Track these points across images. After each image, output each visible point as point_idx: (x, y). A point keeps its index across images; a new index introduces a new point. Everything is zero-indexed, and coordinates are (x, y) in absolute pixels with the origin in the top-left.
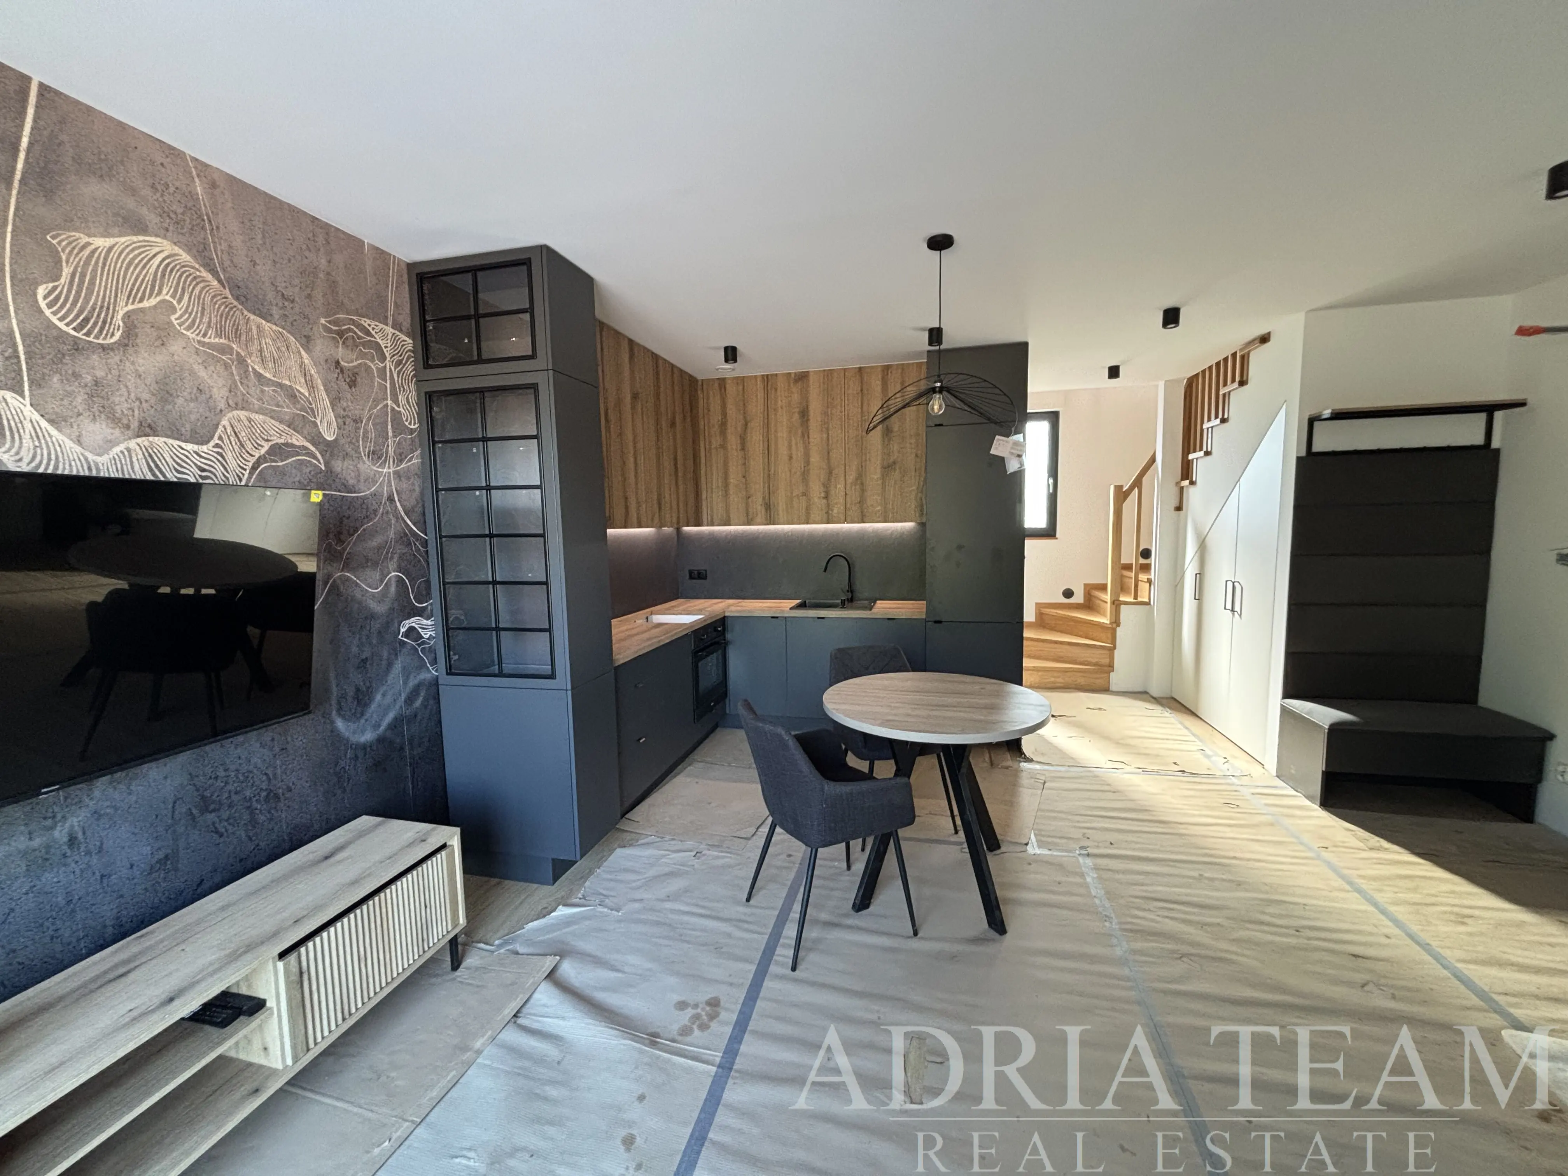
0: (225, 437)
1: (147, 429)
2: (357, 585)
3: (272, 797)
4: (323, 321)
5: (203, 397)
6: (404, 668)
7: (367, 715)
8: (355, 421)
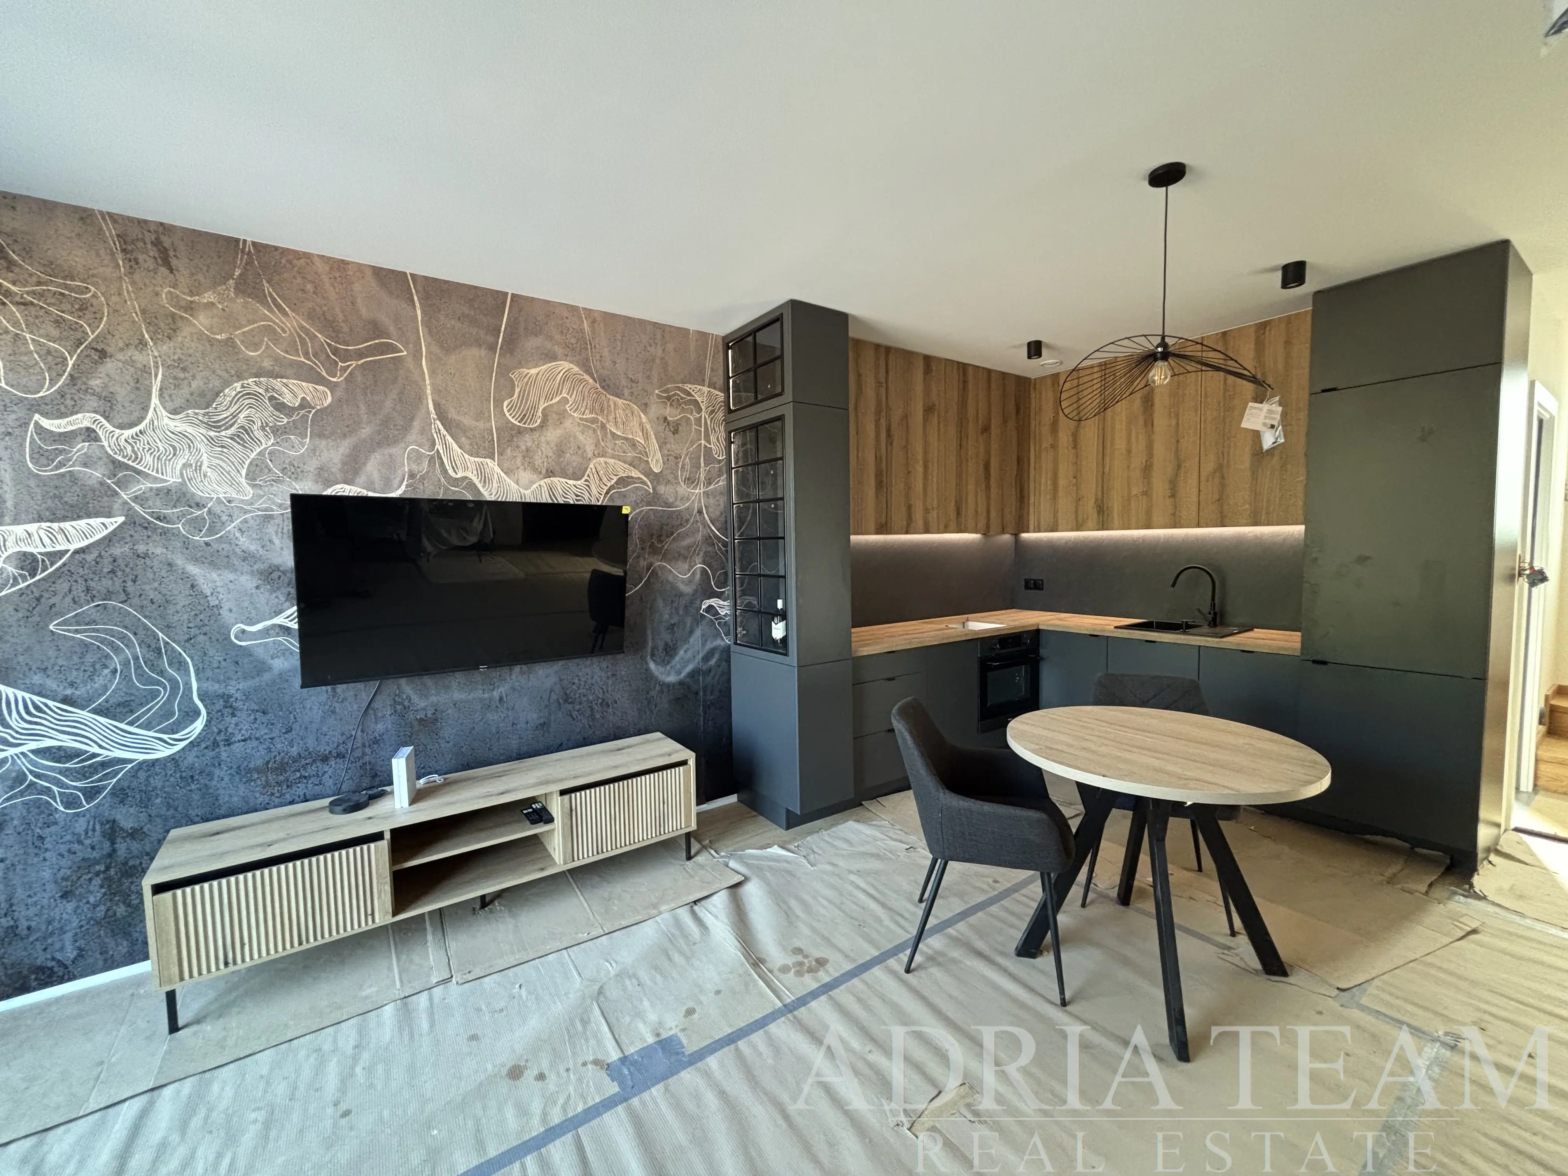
0: (591, 475)
1: (550, 473)
2: (671, 571)
3: (605, 704)
4: (657, 392)
5: (580, 452)
6: (703, 635)
7: (673, 663)
8: (676, 458)
